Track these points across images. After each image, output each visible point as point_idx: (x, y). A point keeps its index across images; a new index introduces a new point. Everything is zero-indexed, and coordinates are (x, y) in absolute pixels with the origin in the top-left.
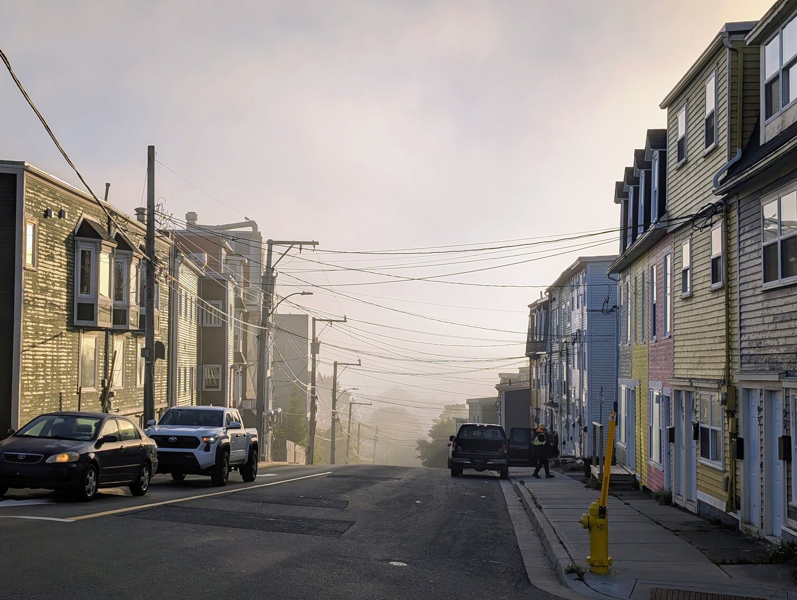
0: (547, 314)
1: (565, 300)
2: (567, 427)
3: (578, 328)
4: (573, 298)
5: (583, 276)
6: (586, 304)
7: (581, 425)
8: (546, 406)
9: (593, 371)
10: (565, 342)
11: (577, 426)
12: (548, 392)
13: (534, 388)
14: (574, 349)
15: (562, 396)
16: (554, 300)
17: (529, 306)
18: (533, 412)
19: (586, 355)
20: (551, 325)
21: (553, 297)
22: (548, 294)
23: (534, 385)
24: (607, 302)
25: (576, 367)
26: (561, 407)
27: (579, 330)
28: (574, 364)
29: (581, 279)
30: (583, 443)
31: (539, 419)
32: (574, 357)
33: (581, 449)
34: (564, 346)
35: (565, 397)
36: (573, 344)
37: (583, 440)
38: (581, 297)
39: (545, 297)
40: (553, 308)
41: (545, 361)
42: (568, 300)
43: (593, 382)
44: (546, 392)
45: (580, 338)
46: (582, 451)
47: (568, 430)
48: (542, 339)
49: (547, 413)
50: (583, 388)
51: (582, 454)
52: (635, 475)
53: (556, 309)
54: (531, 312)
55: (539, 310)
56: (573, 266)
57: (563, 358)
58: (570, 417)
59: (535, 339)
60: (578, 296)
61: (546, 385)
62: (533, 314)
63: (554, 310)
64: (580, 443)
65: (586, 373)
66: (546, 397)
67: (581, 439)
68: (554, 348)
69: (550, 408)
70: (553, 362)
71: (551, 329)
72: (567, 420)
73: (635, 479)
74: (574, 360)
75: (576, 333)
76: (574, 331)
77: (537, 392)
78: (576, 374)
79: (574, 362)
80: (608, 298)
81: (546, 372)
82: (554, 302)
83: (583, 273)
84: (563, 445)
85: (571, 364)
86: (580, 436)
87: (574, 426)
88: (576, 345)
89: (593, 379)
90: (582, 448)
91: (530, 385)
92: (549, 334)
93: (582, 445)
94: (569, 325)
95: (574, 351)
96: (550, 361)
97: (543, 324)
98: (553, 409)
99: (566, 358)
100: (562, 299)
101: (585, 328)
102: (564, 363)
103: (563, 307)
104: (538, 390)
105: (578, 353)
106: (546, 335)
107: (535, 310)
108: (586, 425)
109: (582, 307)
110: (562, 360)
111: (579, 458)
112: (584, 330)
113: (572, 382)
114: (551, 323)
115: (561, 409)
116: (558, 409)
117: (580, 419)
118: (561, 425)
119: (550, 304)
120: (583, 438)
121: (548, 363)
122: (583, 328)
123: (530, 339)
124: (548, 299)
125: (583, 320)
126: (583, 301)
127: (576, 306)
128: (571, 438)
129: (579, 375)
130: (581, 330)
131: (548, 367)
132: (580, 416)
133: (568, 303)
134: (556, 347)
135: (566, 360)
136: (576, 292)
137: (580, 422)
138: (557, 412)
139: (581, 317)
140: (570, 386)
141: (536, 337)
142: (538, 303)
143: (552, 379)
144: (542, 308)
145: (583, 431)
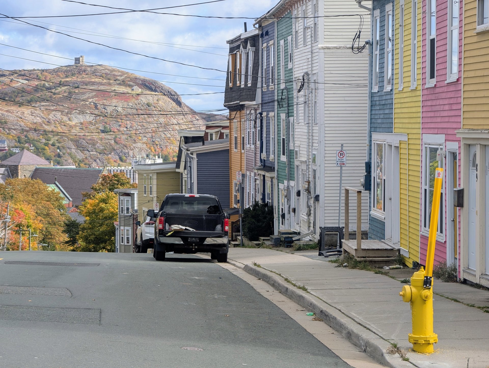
0: (256, 53)
1: (284, 34)
2: (288, 197)
3: (304, 71)
4: (296, 32)
5: (312, 3)
6: (318, 40)
7: (310, 192)
8: (255, 171)
9: (327, 125)
10: (286, 88)
11: (304, 195)
12: (258, 152)
13: (236, 148)
14: (298, 96)
15: (279, 156)
16: (267, 34)
17: (227, 42)
19: (318, 105)
20: (262, 67)
21: (266, 30)
22: (257, 26)
23: (236, 144)
24: (359, 37)
25: (302, 121)
26: (278, 171)
27: (307, 74)
28: (298, 117)
29: (309, 7)
30: (312, 215)
31: (243, 188)
32: (298, 108)
33: (309, 223)
34: (283, 94)
35: (284, 158)
36: (298, 91)
37: (312, 212)
38: (309, 30)
39: (253, 31)
40: (265, 45)
41: (253, 113)
42: (288, 34)
43: (326, 139)
44: (255, 154)
45: (309, 83)
46: (312, 225)
47: (289, 200)
48: (249, 85)
49: (256, 179)
50: (313, 146)
51: (312, 228)
52: (399, 249)
53: (271, 45)
54: (232, 50)
55: (245, 47)
57: (281, 109)
58: (292, 183)
59: (238, 85)
60: (304, 29)
61: (255, 144)
62: (235, 52)
63: (267, 47)
64: (309, 215)
66: (255, 160)
67: (310, 210)
68: (267, 96)
69: (262, 173)
70: (264, 114)
71: (263, 72)
72: (288, 189)
73: (400, 254)
74: (298, 110)
75: (303, 76)
76: (298, 74)
77: (241, 153)
78: (301, 130)
79: (298, 114)
80: (361, 32)
81: (255, 127)
82: (267, 37)
84: (281, 219)
85: (293, 116)
86: (308, 207)
87: (299, 194)
88: (302, 92)
89: (327, 135)
90: (312, 222)
91: (231, 144)
92: (260, 77)
93: (312, 218)
94: (290, 66)
95: (298, 100)
96: (261, 114)
97: (250, 66)
98: (268, 175)
99: (286, 108)
100: (280, 32)
101: (317, 70)
102: (283, 116)
103: (282, 42)
104: (243, 151)
105: (305, 102)
106: (255, 79)
107: (238, 47)
108: (317, 193)
109: (312, 43)
110: (279, 112)
111: (307, 235)
112: (314, 72)
113: (295, 139)
114: (262, 64)
115: (278, 174)
116: (275, 174)
117: (309, 185)
118: (278, 194)
119: (260, 39)
120: (312, 209)
121: (259, 115)
122: (312, 70)
123: (231, 85)
124: (257, 32)
125: (312, 60)
126: (313, 35)
127: (302, 42)
128: (294, 210)
129: (306, 131)
130: (309, 72)
131: (258, 121)
132: (309, 182)
133: (289, 38)
134: (270, 95)
135: (286, 112)
136: (302, 24)
137: (308, 190)
138: (272, 178)
139: (310, 56)
140: (291, 144)
141: (240, 83)
142: (242, 37)
143: (264, 135)
144: (249, 44)
145: (312, 201)
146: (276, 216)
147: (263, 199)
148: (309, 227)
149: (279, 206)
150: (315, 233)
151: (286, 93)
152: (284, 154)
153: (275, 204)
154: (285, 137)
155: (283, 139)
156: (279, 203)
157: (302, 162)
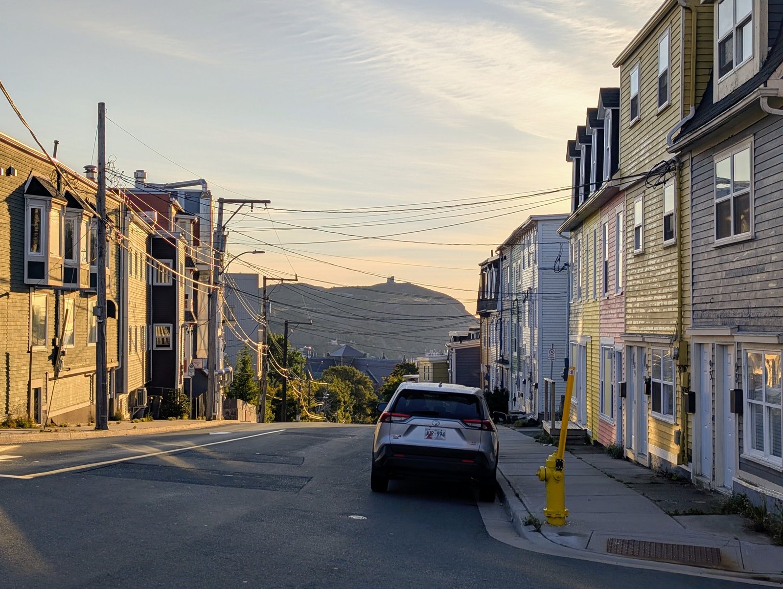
0: (498, 273)
1: (516, 258)
2: (518, 384)
3: (528, 286)
4: (524, 257)
5: (534, 234)
6: (537, 263)
7: (531, 381)
8: (497, 363)
9: (543, 329)
10: (516, 300)
11: (528, 382)
12: (499, 349)
13: (485, 345)
14: (524, 306)
15: (512, 353)
16: (505, 258)
17: (479, 265)
18: (483, 369)
19: (537, 313)
20: (502, 283)
21: (504, 255)
22: (498, 252)
23: (485, 342)
24: (559, 260)
25: (527, 325)
26: (511, 364)
27: (530, 288)
28: (524, 322)
29: (532, 237)
30: (533, 399)
31: (489, 377)
32: (524, 315)
33: (531, 405)
34: (515, 304)
35: (515, 354)
36: (524, 302)
37: (533, 397)
38: (532, 255)
39: (496, 256)
40: (504, 267)
41: (496, 318)
42: (519, 258)
43: (544, 339)
44: (497, 350)
45: (531, 296)
46: (533, 407)
47: (519, 387)
48: (493, 297)
49: (497, 370)
50: (534, 345)
51: (533, 410)
52: (586, 430)
53: (507, 267)
54: (482, 270)
55: (490, 269)
56: (524, 224)
57: (513, 316)
58: (521, 374)
59: (486, 297)
60: (529, 255)
61: (496, 342)
62: (484, 272)
63: (505, 268)
64: (531, 399)
65: (536, 331)
66: (497, 355)
67: (532, 396)
68: (505, 306)
69: (501, 365)
70: (503, 319)
71: (502, 288)
72: (518, 378)
73: (586, 434)
74: (524, 317)
75: (527, 291)
76: (525, 289)
77: (488, 350)
78: (526, 332)
79: (524, 319)
80: (560, 256)
81: (496, 330)
82: (505, 261)
83: (534, 232)
84: (513, 402)
85: (521, 321)
86: (531, 392)
87: (524, 382)
88: (527, 303)
89: (543, 337)
90: (533, 404)
91: (481, 342)
92: (500, 291)
93: (533, 402)
94: (520, 283)
95: (524, 309)
96: (501, 319)
97: (494, 283)
98: (504, 366)
99: (517, 316)
100: (513, 257)
101: (536, 286)
102: (515, 321)
103: (514, 265)
104: (489, 348)
105: (529, 311)
106: (497, 293)
107: (486, 268)
108: (537, 381)
109: (533, 265)
110: (513, 318)
111: (530, 414)
112: (535, 287)
113: (523, 339)
114: (502, 281)
115: (511, 366)
116: (509, 366)
117: (531, 376)
118: (512, 382)
119: (501, 262)
120: (533, 394)
121: (499, 321)
122: (533, 286)
123: (481, 297)
124: (498, 257)
125: (533, 278)
126: (534, 259)
127: (527, 265)
128: (522, 395)
129: (529, 333)
130: (532, 287)
131: (499, 325)
132: (531, 373)
133: (519, 261)
134: (507, 305)
135: (517, 318)
136: (527, 250)
137: (530, 379)
138: (507, 369)
139: (532, 275)
140: (520, 344)
141: (487, 296)
142: (488, 261)
143: (503, 336)
144: (493, 267)
145: (533, 388)
146: (510, 399)
147: (502, 385)
148: (531, 408)
149: (512, 391)
150: (535, 414)
151: (516, 304)
152: (515, 351)
153: (510, 390)
154: (516, 338)
155: (515, 339)
156: (512, 389)
157: (526, 357)
